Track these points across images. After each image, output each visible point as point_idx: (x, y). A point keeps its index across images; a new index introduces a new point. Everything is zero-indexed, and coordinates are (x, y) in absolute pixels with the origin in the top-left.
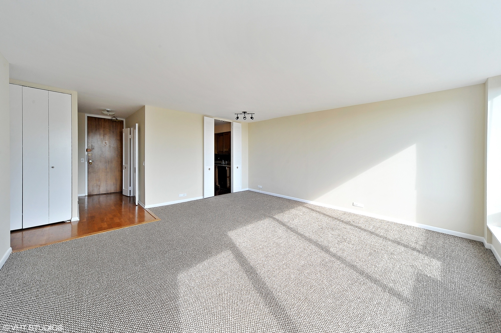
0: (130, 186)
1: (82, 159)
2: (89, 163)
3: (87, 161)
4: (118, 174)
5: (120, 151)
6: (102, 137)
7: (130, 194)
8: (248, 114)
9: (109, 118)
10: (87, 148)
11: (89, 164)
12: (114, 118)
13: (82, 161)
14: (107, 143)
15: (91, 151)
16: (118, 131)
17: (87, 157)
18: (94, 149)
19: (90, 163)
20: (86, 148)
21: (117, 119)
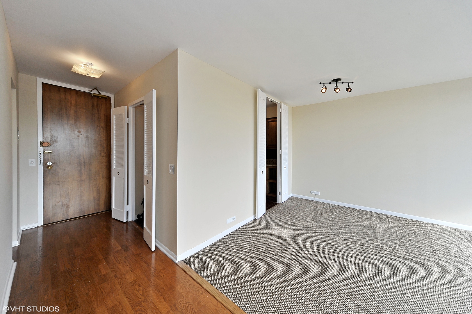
0: (127, 204)
1: (30, 160)
2: (45, 166)
3: (42, 163)
4: (102, 183)
5: (105, 145)
6: (72, 122)
7: (127, 218)
8: (343, 83)
9: (86, 90)
10: (42, 141)
11: (46, 169)
12: (95, 92)
13: (30, 165)
14: (82, 133)
15: (49, 145)
16: (103, 112)
17: (42, 157)
18: (56, 141)
19: (48, 166)
20: (40, 139)
21: (100, 93)
